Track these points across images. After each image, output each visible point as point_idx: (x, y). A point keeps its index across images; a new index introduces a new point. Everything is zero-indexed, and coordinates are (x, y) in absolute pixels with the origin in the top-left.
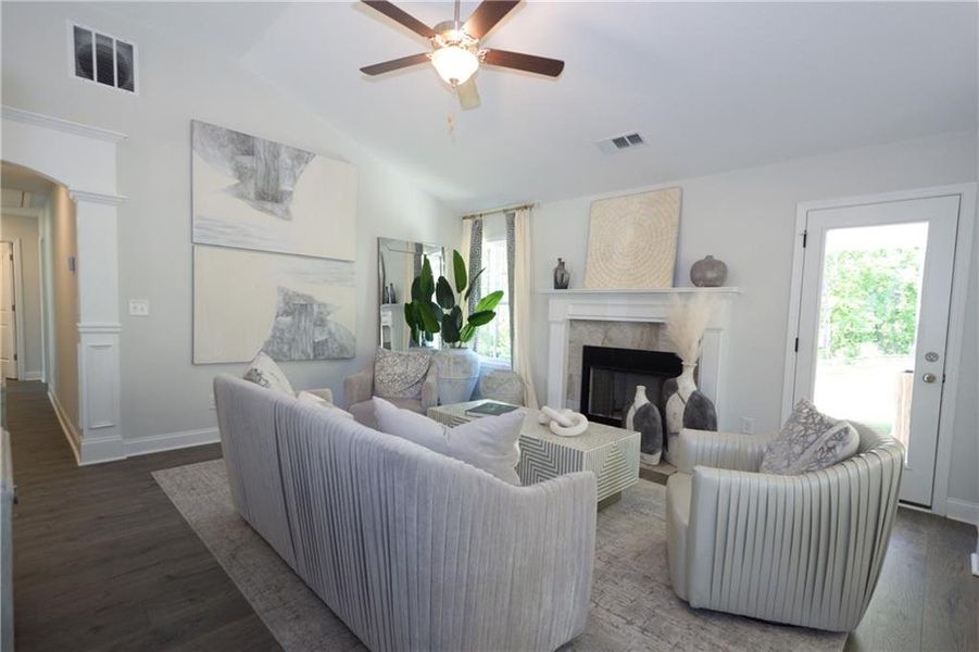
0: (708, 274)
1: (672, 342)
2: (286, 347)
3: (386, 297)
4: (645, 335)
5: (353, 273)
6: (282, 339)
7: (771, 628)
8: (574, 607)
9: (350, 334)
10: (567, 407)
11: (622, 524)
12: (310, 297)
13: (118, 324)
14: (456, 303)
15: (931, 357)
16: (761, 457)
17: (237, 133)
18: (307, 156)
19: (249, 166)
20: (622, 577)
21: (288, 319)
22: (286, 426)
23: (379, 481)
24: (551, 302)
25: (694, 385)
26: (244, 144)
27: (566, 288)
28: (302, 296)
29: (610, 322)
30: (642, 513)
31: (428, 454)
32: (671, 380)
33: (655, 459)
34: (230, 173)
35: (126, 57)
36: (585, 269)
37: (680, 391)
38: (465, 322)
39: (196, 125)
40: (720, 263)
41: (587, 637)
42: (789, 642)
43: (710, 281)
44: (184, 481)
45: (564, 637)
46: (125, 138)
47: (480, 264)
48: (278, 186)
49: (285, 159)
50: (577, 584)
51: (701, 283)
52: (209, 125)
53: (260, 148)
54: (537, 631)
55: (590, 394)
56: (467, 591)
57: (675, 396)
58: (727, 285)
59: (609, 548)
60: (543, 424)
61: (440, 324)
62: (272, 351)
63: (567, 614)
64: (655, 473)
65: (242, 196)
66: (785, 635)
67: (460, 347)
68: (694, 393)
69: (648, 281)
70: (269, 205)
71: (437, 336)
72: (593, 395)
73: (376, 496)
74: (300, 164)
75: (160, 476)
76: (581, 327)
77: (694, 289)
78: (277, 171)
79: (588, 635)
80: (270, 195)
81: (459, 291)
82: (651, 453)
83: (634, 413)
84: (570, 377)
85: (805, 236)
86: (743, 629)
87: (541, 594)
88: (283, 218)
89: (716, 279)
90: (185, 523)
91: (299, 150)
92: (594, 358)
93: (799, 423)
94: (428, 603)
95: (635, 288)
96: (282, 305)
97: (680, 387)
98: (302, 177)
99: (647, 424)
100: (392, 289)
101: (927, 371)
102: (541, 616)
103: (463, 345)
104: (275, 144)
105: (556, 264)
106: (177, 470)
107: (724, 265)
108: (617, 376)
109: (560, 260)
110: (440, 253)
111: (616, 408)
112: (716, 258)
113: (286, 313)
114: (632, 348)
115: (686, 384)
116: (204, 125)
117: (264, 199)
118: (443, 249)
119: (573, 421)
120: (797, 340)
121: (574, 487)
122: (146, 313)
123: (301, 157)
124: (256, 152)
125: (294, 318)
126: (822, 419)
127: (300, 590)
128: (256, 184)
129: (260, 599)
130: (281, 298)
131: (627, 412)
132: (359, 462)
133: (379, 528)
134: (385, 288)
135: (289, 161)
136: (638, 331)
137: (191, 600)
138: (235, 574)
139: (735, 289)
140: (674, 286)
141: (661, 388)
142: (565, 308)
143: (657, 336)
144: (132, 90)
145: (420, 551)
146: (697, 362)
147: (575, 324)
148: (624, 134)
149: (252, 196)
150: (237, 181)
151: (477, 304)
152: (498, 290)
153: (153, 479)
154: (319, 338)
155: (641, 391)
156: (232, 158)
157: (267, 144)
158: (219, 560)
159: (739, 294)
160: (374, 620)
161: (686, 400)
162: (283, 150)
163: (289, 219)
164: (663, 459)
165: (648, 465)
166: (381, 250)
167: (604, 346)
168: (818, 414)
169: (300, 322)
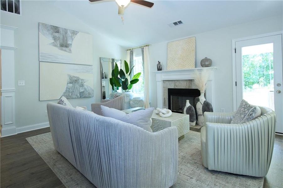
0: (206, 63)
1: (196, 85)
2: (70, 94)
3: (103, 76)
4: (188, 84)
5: (92, 69)
6: (69, 92)
7: (239, 177)
8: (173, 173)
9: (92, 89)
10: (164, 108)
11: (186, 145)
12: (78, 77)
13: (14, 89)
14: (126, 77)
15: (279, 85)
16: (231, 120)
17: (53, 26)
18: (76, 32)
19: (57, 36)
20: (188, 163)
21: (71, 85)
22: (72, 118)
23: (105, 133)
24: (156, 75)
25: (205, 99)
26: (56, 29)
27: (161, 70)
28: (76, 77)
29: (176, 80)
30: (191, 141)
31: (121, 122)
32: (197, 97)
33: (194, 123)
34: (51, 38)
35: (17, 4)
36: (167, 64)
37: (200, 101)
38: (129, 83)
39: (40, 24)
40: (210, 59)
41: (178, 184)
42: (245, 181)
43: (207, 65)
44: (37, 140)
45: (170, 184)
46: (17, 29)
47: (133, 64)
48: (67, 42)
49: (69, 33)
50: (173, 165)
51: (204, 66)
52: (44, 24)
53: (61, 30)
54: (161, 183)
55: (171, 104)
56: (137, 169)
57: (199, 103)
58: (213, 66)
59: (182, 154)
60: (157, 114)
61: (121, 84)
62: (66, 95)
63: (171, 176)
64: (195, 128)
65: (55, 46)
66: (244, 179)
67: (128, 91)
68: (205, 101)
69: (187, 66)
70: (64, 48)
71: (120, 88)
72: (172, 104)
73: (104, 139)
74: (74, 35)
75: (29, 139)
76: (167, 82)
77: (202, 68)
78: (67, 37)
79: (178, 183)
80: (64, 45)
81: (127, 73)
82: (193, 122)
83: (186, 109)
84: (164, 99)
85: (235, 49)
86: (230, 178)
87: (162, 169)
88: (69, 52)
89: (209, 64)
90: (37, 154)
91: (74, 31)
92: (171, 92)
93: (242, 108)
94: (124, 175)
95: (184, 69)
96: (69, 80)
97: (200, 99)
98: (75, 39)
99: (190, 112)
100: (105, 74)
101: (278, 90)
102: (162, 177)
103: (129, 90)
104: (66, 29)
105: (158, 63)
106: (35, 137)
107: (211, 60)
108: (180, 98)
109: (159, 61)
110: (120, 62)
111: (180, 108)
112: (208, 58)
113: (71, 83)
114: (184, 88)
115: (202, 98)
116: (43, 24)
117: (63, 46)
118: (121, 60)
119: (167, 112)
120: (236, 82)
121: (170, 132)
122: (24, 85)
123: (74, 33)
124: (60, 31)
125: (73, 84)
126: (249, 105)
127: (78, 175)
128: (60, 42)
129: (64, 179)
130: (69, 78)
131: (184, 109)
132: (97, 127)
133: (105, 149)
134: (103, 74)
135: (70, 34)
136: (185, 83)
137: (40, 181)
138: (55, 171)
139: (215, 67)
140: (195, 67)
141: (194, 101)
142: (161, 76)
143: (191, 84)
144: (19, 14)
145: (120, 156)
146: (205, 91)
147: (165, 82)
148: (177, 21)
149: (59, 45)
150: (54, 41)
151: (133, 77)
152: (139, 72)
153: (27, 140)
154: (82, 90)
155: (188, 101)
156: (52, 34)
157: (63, 29)
158: (50, 166)
159: (216, 69)
160: (104, 182)
161: (203, 104)
162: (68, 31)
163: (71, 53)
164: (197, 124)
165: (192, 126)
166: (101, 62)
167: (175, 88)
168: (248, 104)
169: (75, 85)
